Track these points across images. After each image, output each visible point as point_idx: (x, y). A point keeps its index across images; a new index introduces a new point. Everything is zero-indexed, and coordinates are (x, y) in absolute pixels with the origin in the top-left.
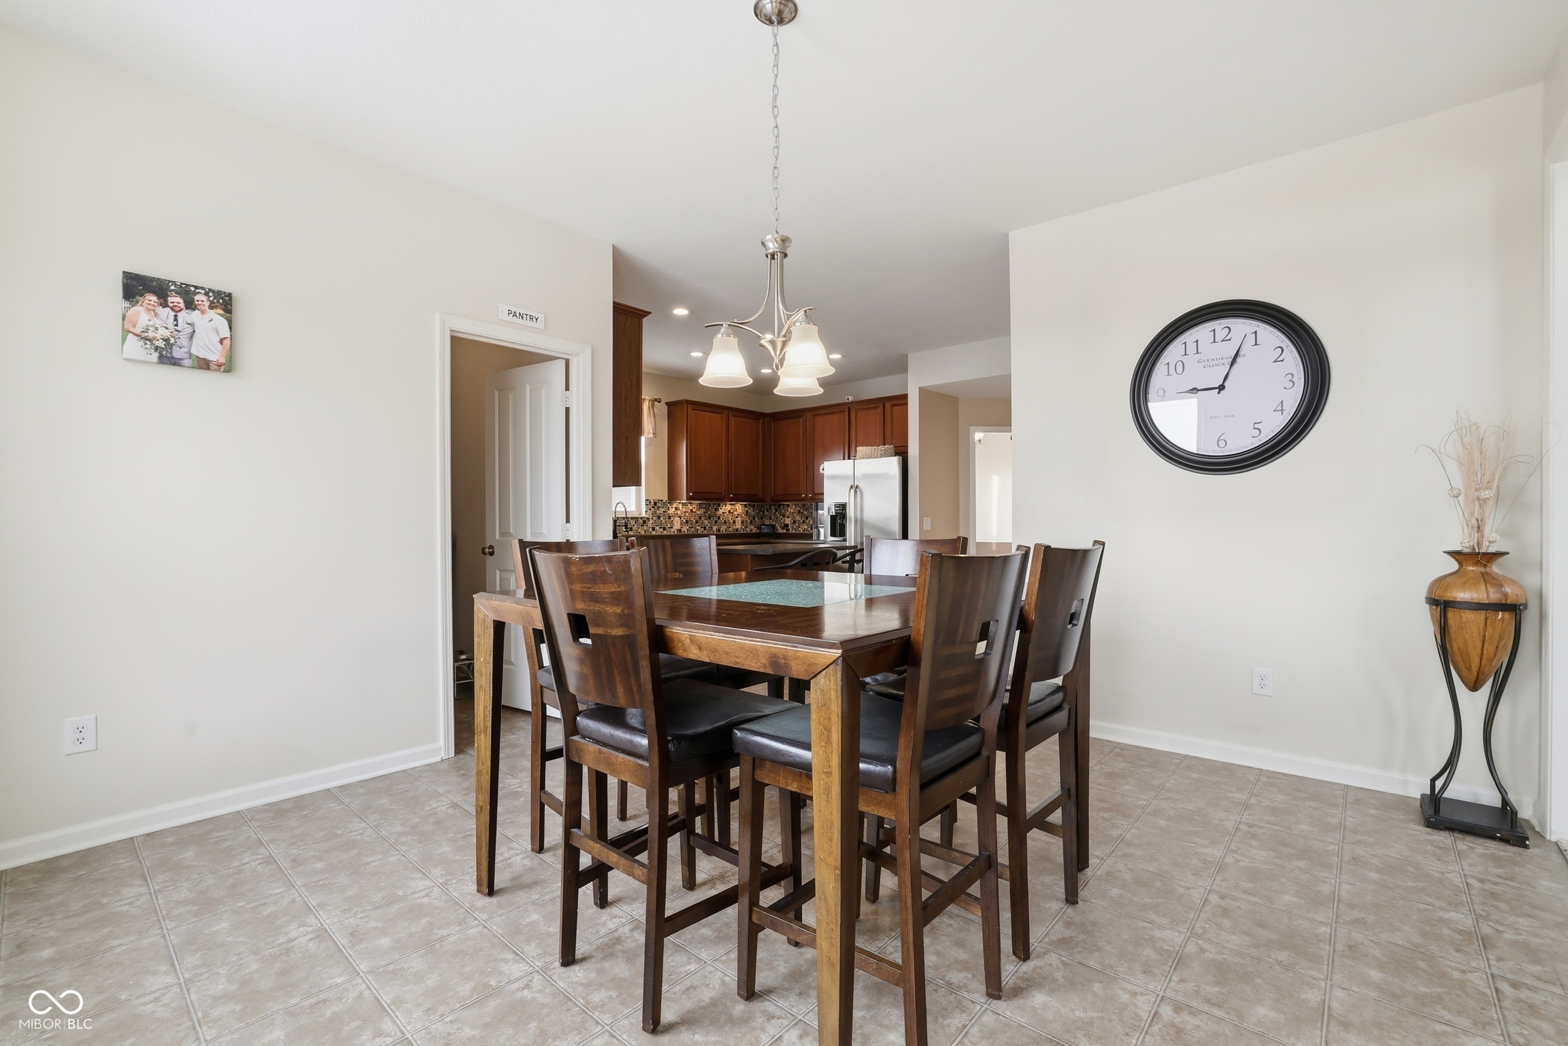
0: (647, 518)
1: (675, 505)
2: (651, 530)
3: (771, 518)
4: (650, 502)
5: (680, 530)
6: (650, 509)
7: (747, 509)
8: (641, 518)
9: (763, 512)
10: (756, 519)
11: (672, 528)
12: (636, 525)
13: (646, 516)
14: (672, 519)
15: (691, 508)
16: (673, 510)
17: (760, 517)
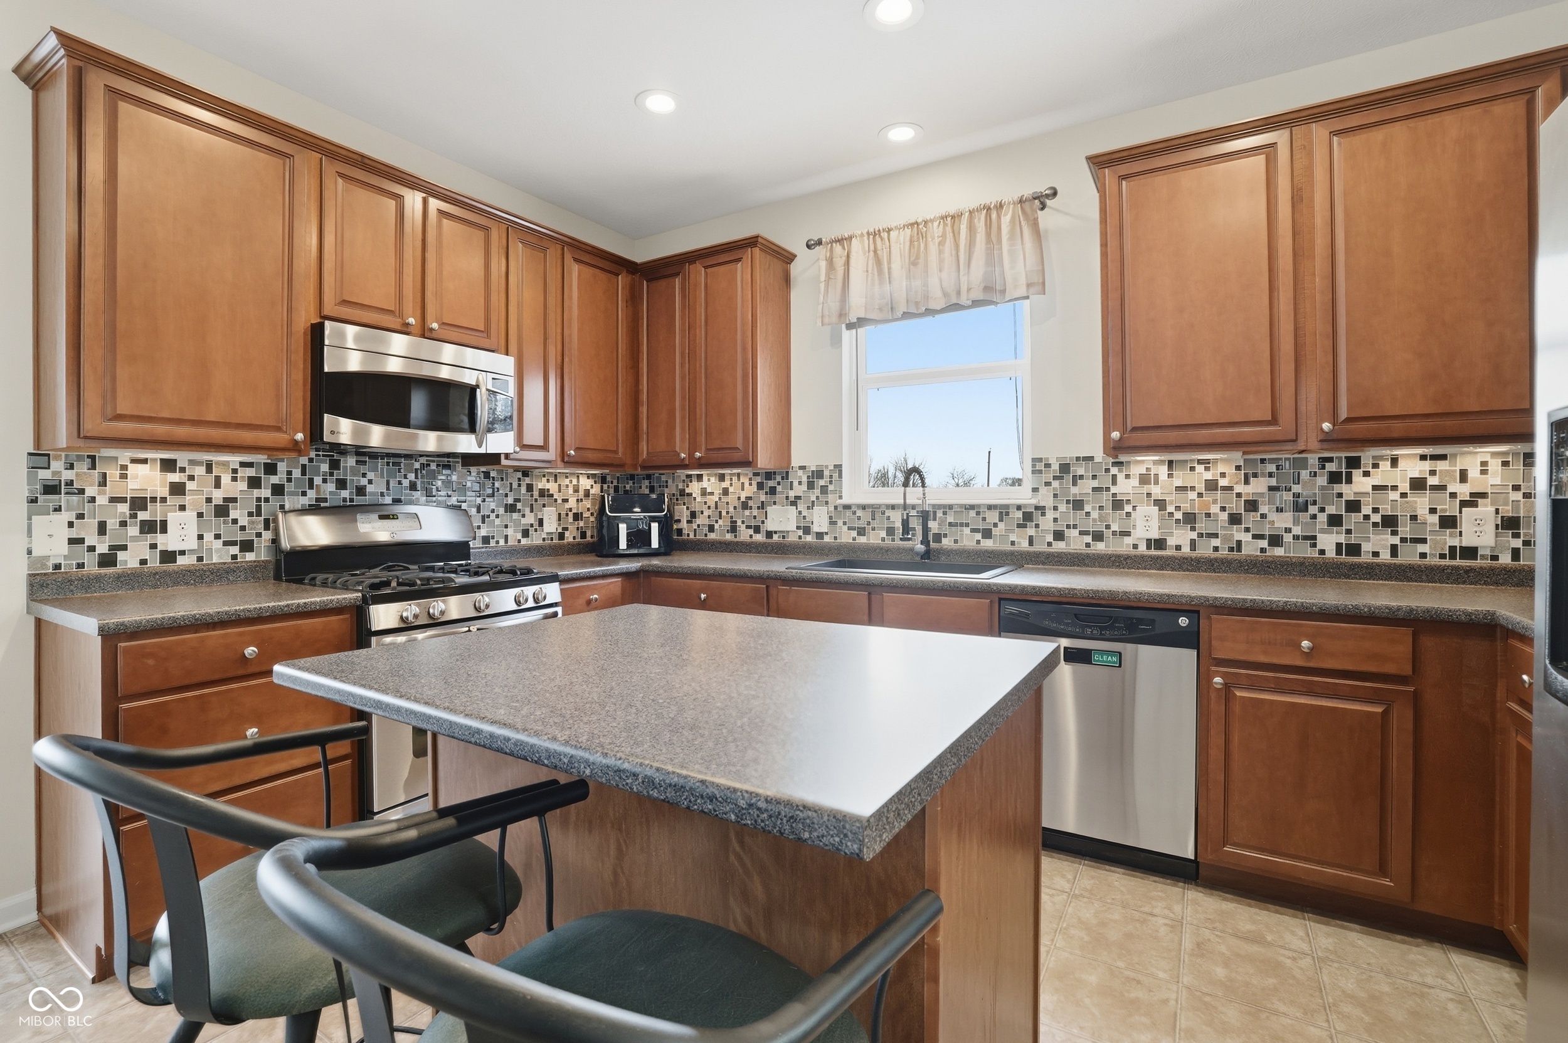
0: (1037, 508)
1: (1137, 470)
2: (1050, 538)
4: (1048, 466)
5: (1160, 543)
6: (1048, 484)
8: (1019, 508)
11: (1128, 534)
12: (1001, 525)
13: (1034, 501)
14: (1128, 508)
15: (1209, 476)
16: (1135, 482)
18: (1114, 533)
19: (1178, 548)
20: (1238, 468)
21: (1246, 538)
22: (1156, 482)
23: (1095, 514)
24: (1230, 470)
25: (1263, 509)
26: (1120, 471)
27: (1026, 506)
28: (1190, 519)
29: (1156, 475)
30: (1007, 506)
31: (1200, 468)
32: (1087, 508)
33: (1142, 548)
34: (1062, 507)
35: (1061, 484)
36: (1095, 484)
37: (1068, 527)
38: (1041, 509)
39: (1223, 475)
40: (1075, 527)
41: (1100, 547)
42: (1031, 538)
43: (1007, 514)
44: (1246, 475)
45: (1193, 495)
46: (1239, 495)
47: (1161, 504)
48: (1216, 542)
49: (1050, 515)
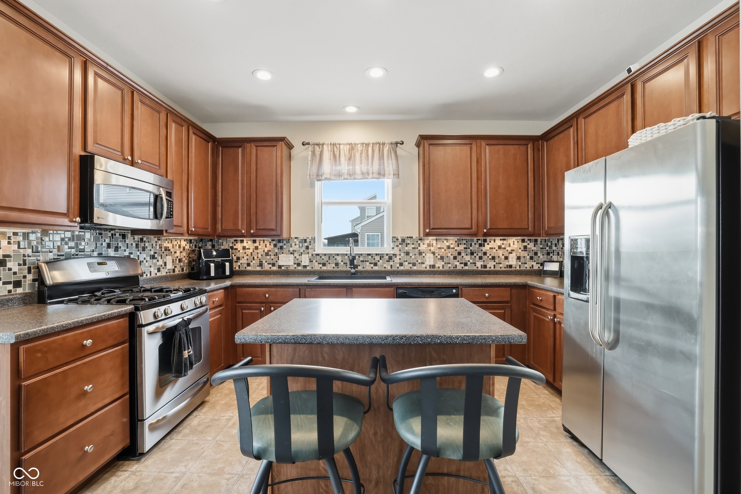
0: (393, 255)
1: (426, 242)
2: (398, 265)
3: (558, 254)
4: (397, 239)
5: (434, 266)
6: (397, 246)
7: (525, 244)
8: (387, 255)
9: (551, 247)
10: (539, 254)
11: (424, 263)
12: (381, 261)
13: (392, 252)
14: (424, 255)
15: (448, 244)
16: (426, 246)
17: (545, 251)
18: (419, 263)
19: (439, 268)
20: (456, 242)
21: (458, 264)
22: (432, 246)
23: (413, 257)
24: (454, 242)
25: (463, 254)
26: (421, 242)
27: (390, 254)
28: (442, 258)
29: (432, 244)
30: (383, 254)
31: (445, 242)
32: (411, 255)
33: (428, 268)
34: (402, 255)
35: (402, 246)
36: (413, 246)
37: (404, 261)
38: (395, 255)
39: (452, 244)
40: (407, 261)
41: (415, 268)
42: (391, 266)
43: (383, 257)
44: (458, 244)
45: (443, 250)
46: (456, 250)
47: (434, 253)
48: (450, 265)
49: (398, 257)
